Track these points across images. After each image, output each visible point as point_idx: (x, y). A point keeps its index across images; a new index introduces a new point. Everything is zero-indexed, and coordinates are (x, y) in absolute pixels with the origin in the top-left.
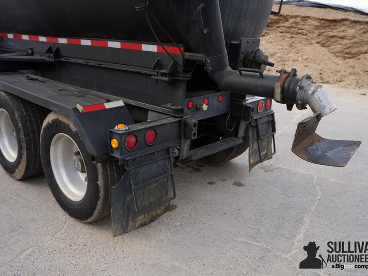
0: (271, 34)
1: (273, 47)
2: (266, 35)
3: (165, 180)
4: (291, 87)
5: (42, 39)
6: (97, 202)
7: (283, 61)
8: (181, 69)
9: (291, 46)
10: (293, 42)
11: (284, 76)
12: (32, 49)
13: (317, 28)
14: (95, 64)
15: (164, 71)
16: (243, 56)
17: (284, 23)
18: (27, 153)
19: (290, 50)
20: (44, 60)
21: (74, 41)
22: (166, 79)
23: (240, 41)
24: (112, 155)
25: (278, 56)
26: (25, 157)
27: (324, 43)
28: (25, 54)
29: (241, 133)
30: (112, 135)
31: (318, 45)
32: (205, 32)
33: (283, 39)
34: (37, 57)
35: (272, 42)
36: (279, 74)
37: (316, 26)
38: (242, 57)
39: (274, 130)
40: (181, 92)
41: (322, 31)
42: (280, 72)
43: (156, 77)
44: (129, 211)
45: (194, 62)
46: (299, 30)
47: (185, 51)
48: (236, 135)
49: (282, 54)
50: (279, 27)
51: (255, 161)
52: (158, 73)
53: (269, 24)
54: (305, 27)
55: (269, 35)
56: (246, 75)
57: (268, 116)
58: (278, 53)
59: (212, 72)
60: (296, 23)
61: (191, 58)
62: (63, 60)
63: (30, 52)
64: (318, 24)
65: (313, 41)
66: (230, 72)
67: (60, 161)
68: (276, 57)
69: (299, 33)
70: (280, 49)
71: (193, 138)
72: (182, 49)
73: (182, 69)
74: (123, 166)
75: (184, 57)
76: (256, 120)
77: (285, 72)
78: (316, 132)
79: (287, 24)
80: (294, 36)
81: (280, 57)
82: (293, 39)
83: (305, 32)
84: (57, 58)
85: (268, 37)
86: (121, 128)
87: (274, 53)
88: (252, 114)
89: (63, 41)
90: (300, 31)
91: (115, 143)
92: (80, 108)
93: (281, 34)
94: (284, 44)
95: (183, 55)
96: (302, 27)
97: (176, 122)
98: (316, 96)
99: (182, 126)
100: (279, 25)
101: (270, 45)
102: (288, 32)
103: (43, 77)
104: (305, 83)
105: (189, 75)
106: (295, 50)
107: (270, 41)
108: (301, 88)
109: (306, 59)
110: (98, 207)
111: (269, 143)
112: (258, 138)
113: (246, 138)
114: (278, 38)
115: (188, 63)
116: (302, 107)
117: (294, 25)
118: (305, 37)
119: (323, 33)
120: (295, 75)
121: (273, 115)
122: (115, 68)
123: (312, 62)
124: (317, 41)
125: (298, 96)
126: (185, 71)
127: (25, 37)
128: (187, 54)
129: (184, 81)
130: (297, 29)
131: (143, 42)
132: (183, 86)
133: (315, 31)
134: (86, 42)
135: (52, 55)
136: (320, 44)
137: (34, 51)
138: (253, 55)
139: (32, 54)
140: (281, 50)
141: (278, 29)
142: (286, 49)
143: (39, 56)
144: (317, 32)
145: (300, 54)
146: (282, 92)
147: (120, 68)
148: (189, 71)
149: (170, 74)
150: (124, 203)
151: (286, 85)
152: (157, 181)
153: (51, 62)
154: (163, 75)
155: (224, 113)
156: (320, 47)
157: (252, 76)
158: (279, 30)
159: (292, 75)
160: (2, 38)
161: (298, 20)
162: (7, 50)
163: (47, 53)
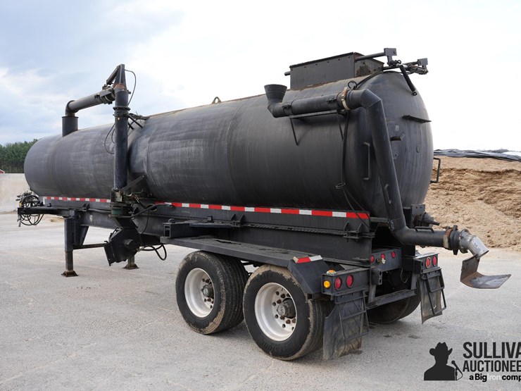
3: (359, 318)
4: (455, 238)
5: (226, 208)
6: (307, 336)
8: (367, 229)
9: (448, 204)
10: (450, 200)
11: (449, 230)
12: (212, 217)
13: (477, 181)
14: (285, 228)
18: (226, 306)
19: (447, 210)
20: (227, 226)
22: (356, 238)
23: (411, 207)
24: (325, 293)
26: (223, 310)
27: (488, 200)
29: (414, 286)
30: (325, 277)
31: (481, 202)
32: (390, 202)
33: (437, 197)
34: (218, 224)
36: (444, 230)
37: (476, 180)
38: (413, 219)
39: (442, 285)
40: (368, 247)
41: (485, 185)
42: (445, 228)
43: (347, 237)
44: (335, 340)
45: (376, 224)
46: (455, 185)
47: (371, 216)
48: (409, 288)
51: (426, 315)
52: (348, 233)
54: (462, 181)
56: (420, 232)
57: (436, 271)
59: (394, 230)
60: (452, 177)
61: (377, 221)
62: (249, 225)
63: (210, 219)
64: (478, 178)
65: (475, 198)
66: (407, 230)
67: (262, 309)
69: (456, 189)
71: (379, 284)
72: (369, 214)
74: (333, 301)
75: (370, 221)
76: (425, 274)
77: (450, 228)
78: (478, 271)
80: (450, 192)
82: (449, 197)
83: (463, 187)
84: (243, 224)
86: (331, 272)
88: (422, 268)
89: (249, 209)
90: (457, 187)
91: (327, 284)
92: (296, 259)
93: (434, 191)
94: (439, 203)
95: (369, 219)
96: (459, 182)
97: (365, 271)
98: (473, 242)
99: (370, 274)
102: (442, 188)
104: (464, 234)
105: (373, 234)
106: (453, 209)
108: (462, 238)
109: (469, 220)
110: (307, 341)
111: (438, 298)
112: (429, 291)
113: (417, 291)
114: (431, 196)
115: (373, 225)
116: (465, 251)
117: (448, 180)
118: (464, 192)
119: (486, 187)
120: (457, 229)
121: (440, 271)
123: (477, 223)
124: (479, 197)
125: (460, 243)
126: (371, 231)
127: (205, 206)
128: (373, 219)
129: (370, 239)
130: (452, 185)
131: (333, 210)
132: (370, 242)
133: (476, 185)
134: (276, 211)
135: (238, 222)
136: (484, 200)
137: (214, 218)
138: (421, 217)
139: (213, 221)
142: (442, 209)
143: (220, 223)
144: (478, 187)
145: (460, 213)
146: (449, 241)
148: (373, 231)
149: (360, 234)
150: (332, 333)
151: (451, 237)
152: (353, 317)
153: (234, 228)
154: (354, 234)
155: (397, 267)
156: (484, 204)
157: (426, 232)
159: (454, 230)
160: (173, 207)
161: (453, 173)
162: (180, 218)
163: (232, 219)
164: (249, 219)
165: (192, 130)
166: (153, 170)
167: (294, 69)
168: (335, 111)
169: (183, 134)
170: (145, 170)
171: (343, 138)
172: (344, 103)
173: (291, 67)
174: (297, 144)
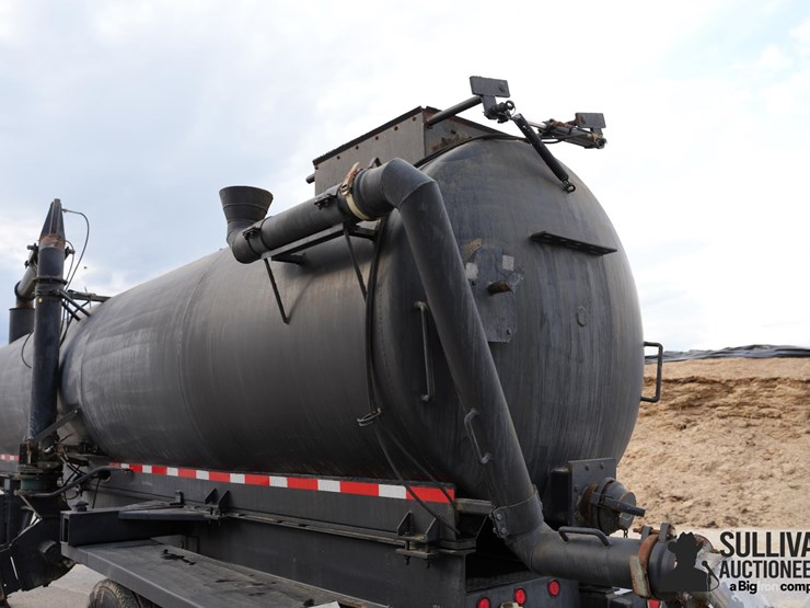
0: (699, 422)
1: (708, 451)
2: (688, 425)
5: (203, 475)
7: (738, 480)
9: (750, 444)
10: (754, 436)
11: (649, 540)
12: (181, 494)
13: (800, 400)
14: (294, 523)
15: (419, 538)
16: (580, 498)
17: (726, 396)
19: (750, 455)
20: (202, 516)
21: (257, 479)
22: (424, 554)
23: (570, 467)
25: (723, 471)
28: (167, 504)
32: (484, 460)
33: (730, 432)
34: (188, 511)
35: (704, 441)
37: (798, 397)
38: (577, 499)
43: (404, 551)
46: (760, 407)
47: (458, 495)
49: (731, 464)
50: (715, 406)
52: (408, 541)
53: (692, 403)
54: (773, 400)
55: (694, 425)
56: (576, 541)
58: (723, 463)
59: (509, 537)
60: (753, 395)
61: (470, 510)
62: (237, 515)
63: (178, 500)
64: (802, 393)
65: (799, 430)
66: (546, 535)
68: (718, 473)
69: (764, 415)
70: (725, 454)
72: (451, 492)
73: (453, 533)
75: (455, 508)
77: (651, 532)
79: (731, 399)
80: (752, 422)
81: (727, 472)
82: (752, 430)
83: (776, 412)
84: (225, 512)
85: (695, 428)
87: (713, 463)
89: (237, 478)
90: (764, 411)
93: (721, 421)
94: (733, 443)
95: (454, 505)
96: (767, 403)
100: (715, 402)
101: (702, 446)
102: (738, 415)
103: (198, 552)
105: (471, 543)
106: (761, 452)
107: (699, 437)
109: (792, 472)
114: (717, 430)
115: (464, 518)
117: (747, 399)
118: (779, 421)
120: (670, 535)
122: (330, 531)
124: (808, 429)
126: (462, 537)
127: (172, 472)
128: (463, 501)
129: (461, 557)
130: (756, 408)
131: (380, 480)
133: (799, 407)
134: (278, 481)
135: (217, 506)
137: (185, 498)
138: (598, 494)
139: (182, 504)
140: (729, 456)
141: (713, 410)
142: (741, 453)
143: (193, 508)
144: (803, 409)
145: (775, 461)
147: (340, 533)
148: (470, 536)
149: (433, 544)
153: (212, 520)
154: (419, 545)
157: (588, 543)
158: (716, 412)
159: (663, 537)
160: (131, 473)
161: (754, 387)
162: (138, 495)
163: (207, 501)
164: (238, 501)
165: (143, 313)
166: (89, 397)
167: (320, 165)
168: (339, 227)
169: (129, 322)
170: (79, 397)
171: (364, 293)
172: (350, 201)
173: (317, 162)
174: (286, 320)
